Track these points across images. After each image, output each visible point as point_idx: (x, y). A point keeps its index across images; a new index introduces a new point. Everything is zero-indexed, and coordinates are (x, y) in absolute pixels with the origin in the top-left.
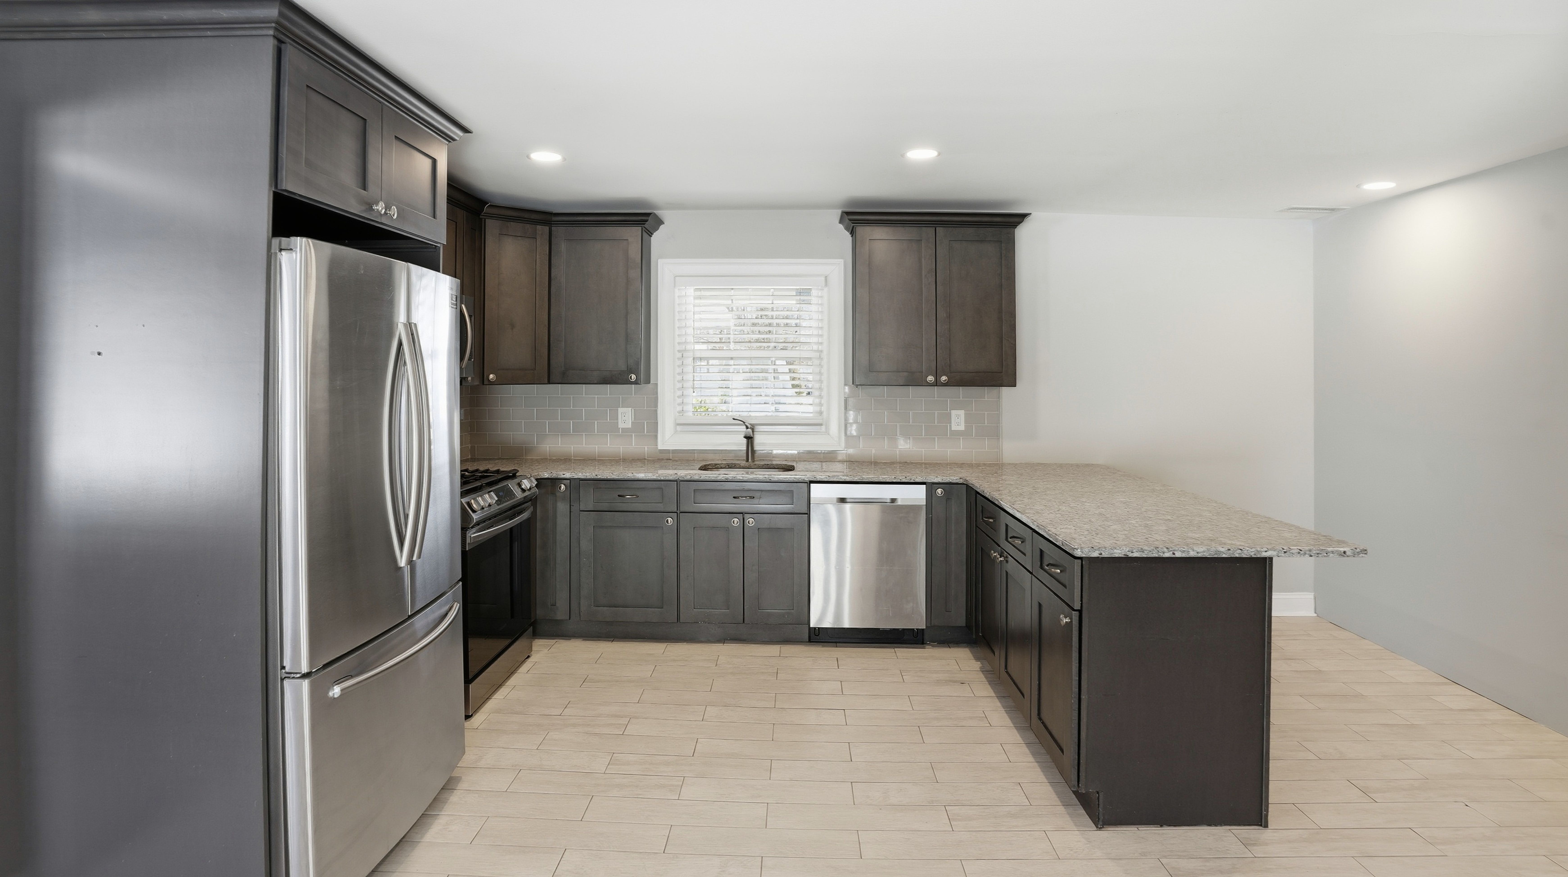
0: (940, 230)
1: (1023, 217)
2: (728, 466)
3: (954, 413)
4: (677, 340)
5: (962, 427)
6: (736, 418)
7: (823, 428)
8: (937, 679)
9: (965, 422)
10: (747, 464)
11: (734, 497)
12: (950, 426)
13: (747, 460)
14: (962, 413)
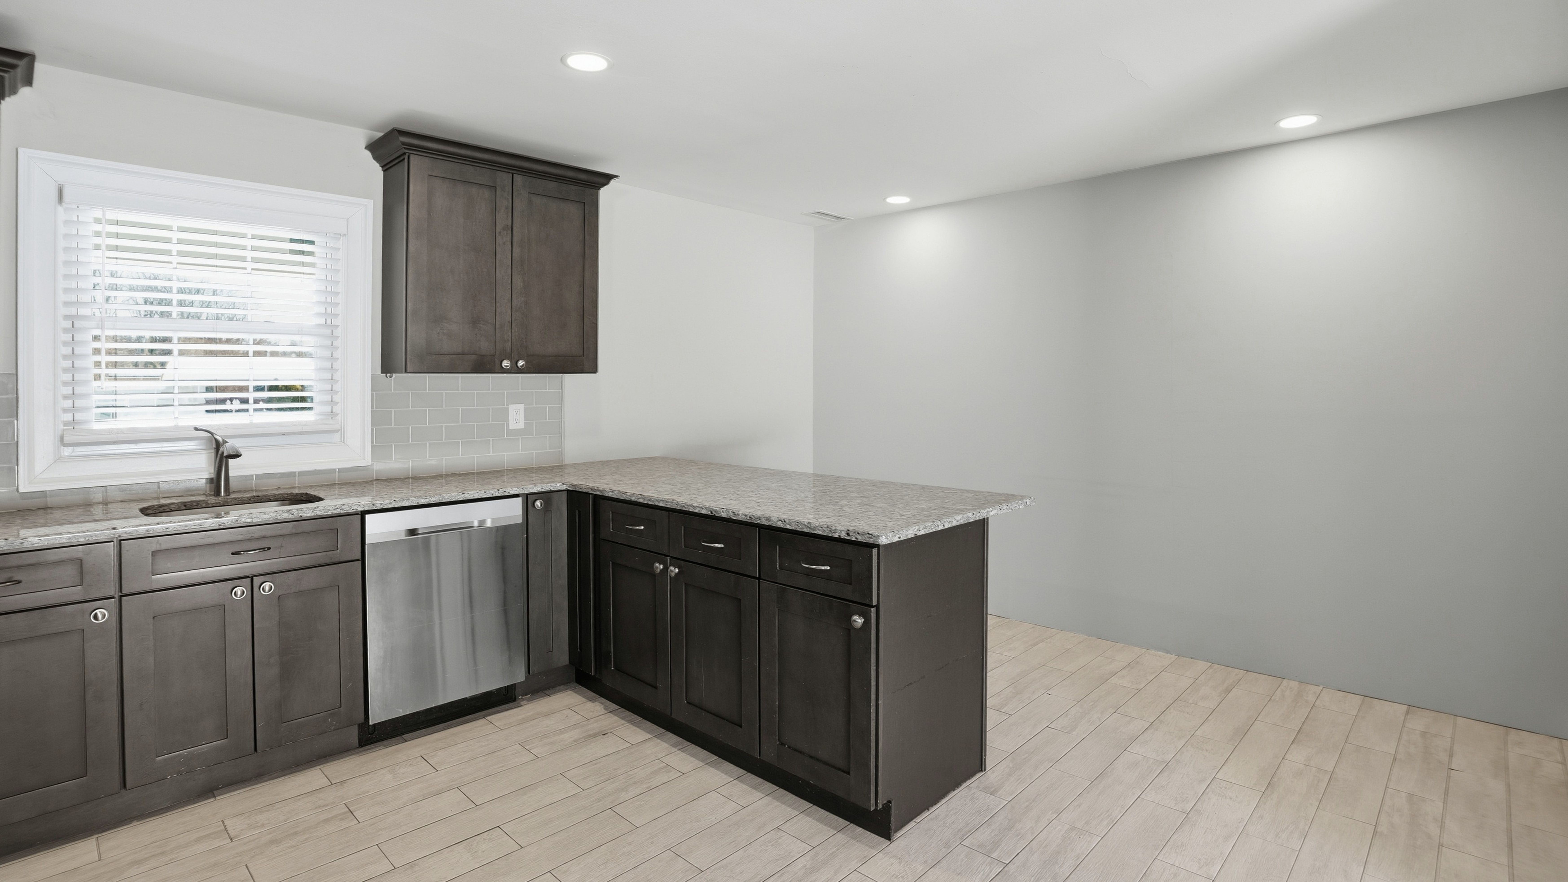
0: (518, 178)
1: (607, 178)
2: (185, 506)
3: (512, 408)
4: (62, 297)
5: (521, 425)
6: (199, 427)
7: (337, 437)
8: (573, 739)
9: (525, 418)
10: (220, 499)
11: (233, 554)
12: (508, 424)
13: (218, 493)
14: (521, 407)
